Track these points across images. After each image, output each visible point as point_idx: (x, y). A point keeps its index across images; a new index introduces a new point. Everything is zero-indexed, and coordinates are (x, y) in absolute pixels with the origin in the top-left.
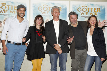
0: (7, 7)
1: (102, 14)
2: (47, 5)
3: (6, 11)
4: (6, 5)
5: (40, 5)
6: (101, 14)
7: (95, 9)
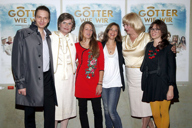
0: (26, 12)
1: (180, 20)
2: (89, 8)
3: (24, 19)
4: (24, 10)
5: (78, 7)
6: (178, 20)
7: (169, 12)
